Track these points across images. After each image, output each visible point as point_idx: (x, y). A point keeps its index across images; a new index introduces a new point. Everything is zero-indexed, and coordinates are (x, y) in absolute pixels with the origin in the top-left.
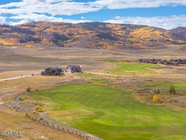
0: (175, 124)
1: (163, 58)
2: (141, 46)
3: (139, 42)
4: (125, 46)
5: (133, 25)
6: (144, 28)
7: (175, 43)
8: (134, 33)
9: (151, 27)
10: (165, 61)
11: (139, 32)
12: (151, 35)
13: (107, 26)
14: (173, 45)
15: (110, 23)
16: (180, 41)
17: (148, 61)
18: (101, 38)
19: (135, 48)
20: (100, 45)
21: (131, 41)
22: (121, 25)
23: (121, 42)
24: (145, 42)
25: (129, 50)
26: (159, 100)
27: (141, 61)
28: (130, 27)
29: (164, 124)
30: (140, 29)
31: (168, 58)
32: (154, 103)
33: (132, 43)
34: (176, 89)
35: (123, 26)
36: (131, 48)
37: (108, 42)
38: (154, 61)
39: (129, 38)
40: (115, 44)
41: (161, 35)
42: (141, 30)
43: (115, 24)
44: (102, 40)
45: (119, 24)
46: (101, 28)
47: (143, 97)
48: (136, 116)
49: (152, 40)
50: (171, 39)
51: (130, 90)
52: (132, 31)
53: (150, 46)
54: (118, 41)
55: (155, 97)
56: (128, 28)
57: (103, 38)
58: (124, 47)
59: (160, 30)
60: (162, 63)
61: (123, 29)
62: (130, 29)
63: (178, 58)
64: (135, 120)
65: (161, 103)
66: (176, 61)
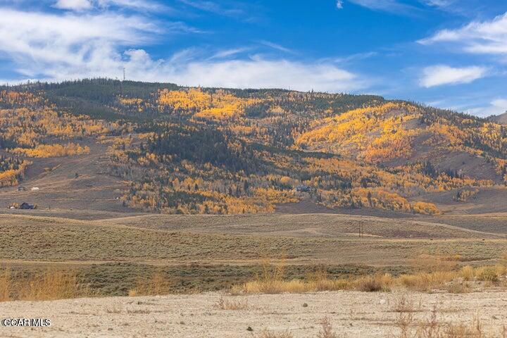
2: (397, 199)
5: (302, 95)
6: (368, 110)
11: (343, 127)
12: (412, 146)
13: (163, 99)
15: (173, 87)
18: (176, 161)
21: (336, 177)
23: (284, 179)
28: (287, 105)
30: (344, 116)
33: (344, 186)
35: (251, 101)
37: (219, 183)
39: (318, 161)
41: (467, 144)
43: (204, 90)
44: (186, 172)
54: (271, 177)
56: (279, 110)
62: (291, 117)
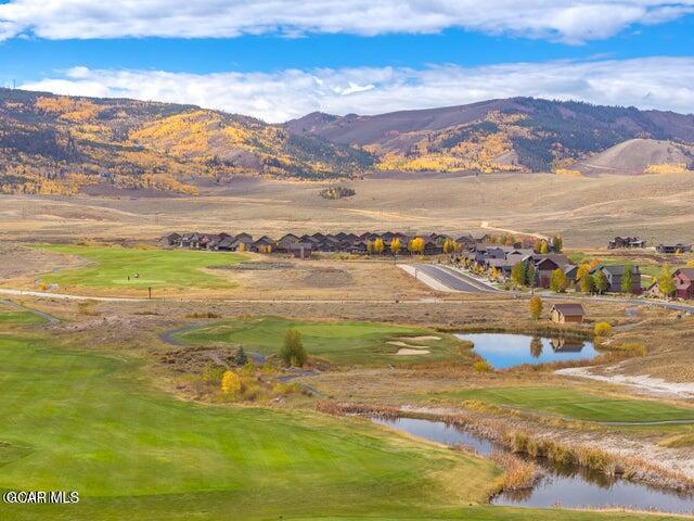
0: (304, 477)
1: (256, 229)
2: (176, 185)
3: (164, 169)
4: (113, 182)
5: (142, 103)
6: (185, 115)
7: (300, 173)
8: (148, 131)
9: (210, 113)
10: (263, 240)
11: (165, 129)
12: (209, 143)
13: (38, 104)
14: (292, 181)
15: (49, 95)
16: (318, 167)
17: (199, 242)
18: (14, 152)
19: (150, 193)
20: (11, 180)
21: (135, 166)
22: (97, 101)
23: (94, 167)
24: (188, 169)
25: (126, 199)
26: (243, 389)
27: (174, 240)
28: (130, 111)
29: (264, 481)
30: (168, 119)
31: (276, 229)
32: (226, 399)
33: (139, 173)
34: (305, 345)
35: (103, 108)
36: (134, 190)
37: (43, 169)
38: (224, 243)
39: (128, 154)
40: (73, 175)
41: (247, 142)
42: (175, 121)
43: (71, 98)
44: (19, 160)
45: (88, 98)
46: (13, 113)
47: (182, 380)
48: (161, 455)
49: (215, 162)
50: (285, 159)
51: (134, 354)
52: (138, 127)
53: (209, 184)
54: (85, 165)
55: (230, 379)
56: (123, 114)
57: (24, 150)
58: (107, 189)
59: (245, 122)
60: (254, 247)
61: (103, 117)
62: (132, 120)
63: (313, 227)
64: (155, 469)
65: (252, 398)
66: (305, 239)
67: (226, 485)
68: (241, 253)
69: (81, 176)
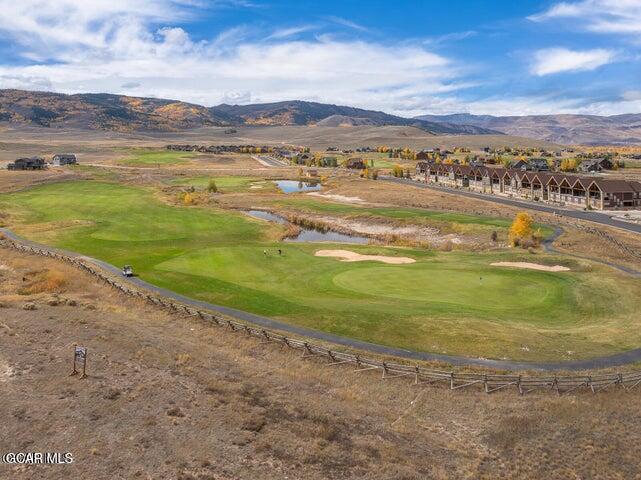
0: (215, 233)
1: (200, 144)
3: (166, 122)
6: (175, 104)
7: (217, 125)
8: (161, 109)
9: (185, 104)
10: (202, 148)
11: (167, 108)
12: (184, 114)
14: (214, 127)
15: (124, 96)
16: (223, 122)
17: (178, 148)
18: (110, 116)
19: (161, 131)
20: (108, 126)
21: (155, 121)
22: (142, 99)
23: (140, 122)
24: (176, 123)
25: (152, 133)
26: (193, 201)
27: (169, 147)
28: (154, 102)
29: (199, 234)
30: (169, 105)
31: (208, 144)
32: (186, 205)
34: (217, 185)
35: (144, 101)
36: (154, 130)
37: (121, 122)
38: (188, 148)
39: (153, 117)
42: (171, 106)
43: (133, 97)
44: (112, 119)
45: (139, 98)
46: (110, 102)
47: (170, 198)
48: (160, 226)
49: (186, 120)
50: (211, 120)
51: (152, 188)
52: (157, 108)
53: (183, 128)
54: (136, 121)
55: (188, 197)
56: (152, 103)
57: (114, 116)
58: (144, 129)
59: (197, 107)
60: (199, 150)
61: (144, 104)
62: (155, 105)
63: (221, 143)
64: (156, 230)
65: (196, 204)
66: (218, 147)
67: (184, 236)
68: (194, 152)
69: (134, 125)
